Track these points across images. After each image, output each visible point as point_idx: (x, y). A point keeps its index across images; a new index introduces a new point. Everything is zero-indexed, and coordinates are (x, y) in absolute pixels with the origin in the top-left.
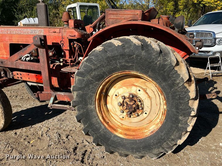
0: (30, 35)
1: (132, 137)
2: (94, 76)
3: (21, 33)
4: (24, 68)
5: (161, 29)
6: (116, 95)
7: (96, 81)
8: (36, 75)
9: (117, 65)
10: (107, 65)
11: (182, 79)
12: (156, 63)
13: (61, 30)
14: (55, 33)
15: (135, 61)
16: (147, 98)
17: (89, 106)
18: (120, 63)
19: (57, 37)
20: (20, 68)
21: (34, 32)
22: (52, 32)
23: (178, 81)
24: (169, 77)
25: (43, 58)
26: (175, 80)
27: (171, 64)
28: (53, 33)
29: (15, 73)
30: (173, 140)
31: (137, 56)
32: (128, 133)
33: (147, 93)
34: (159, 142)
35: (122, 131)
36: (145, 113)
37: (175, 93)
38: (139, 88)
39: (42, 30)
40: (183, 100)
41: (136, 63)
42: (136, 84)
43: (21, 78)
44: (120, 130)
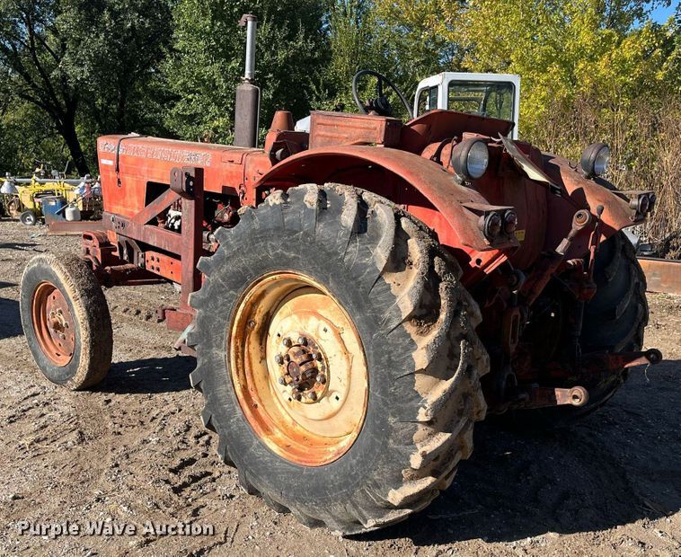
0: (186, 164)
1: (296, 457)
2: (226, 274)
6: (279, 335)
7: (231, 289)
9: (268, 252)
10: (250, 251)
11: (398, 310)
12: (342, 259)
13: (244, 157)
14: (231, 164)
15: (302, 248)
16: (339, 355)
17: (215, 350)
18: (273, 247)
19: (234, 174)
22: (227, 160)
23: (387, 315)
24: (368, 301)
26: (381, 311)
27: (374, 264)
28: (228, 163)
29: (149, 254)
30: (376, 485)
31: (306, 234)
32: (295, 445)
33: (342, 341)
34: (346, 484)
35: (283, 438)
37: (379, 345)
38: (324, 324)
40: (398, 370)
41: (304, 251)
43: (158, 270)
44: (279, 434)
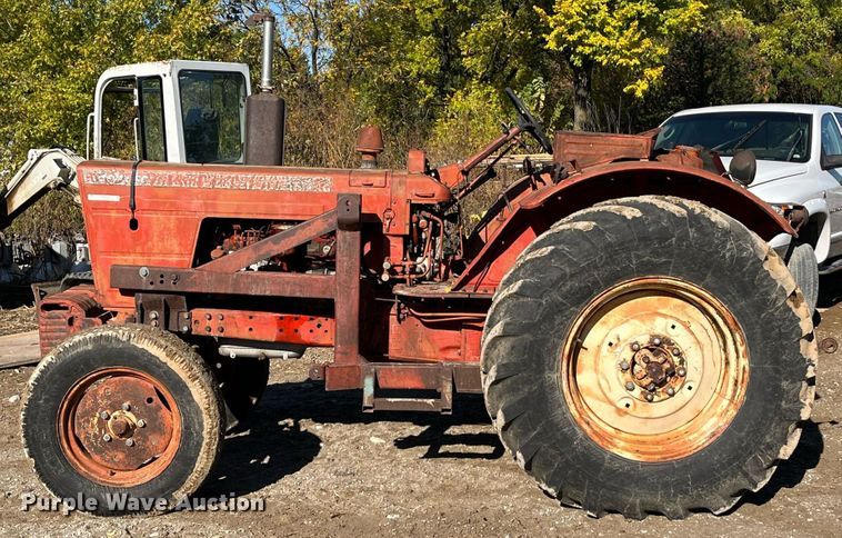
0: (285, 193)
1: (659, 457)
2: (568, 292)
3: (251, 186)
4: (268, 293)
5: (713, 182)
6: (611, 344)
7: (573, 305)
8: (281, 318)
9: (631, 261)
10: (607, 263)
11: (782, 289)
12: (724, 255)
13: (389, 179)
14: (368, 188)
15: (676, 251)
16: (693, 346)
17: (547, 374)
18: (638, 257)
19: (375, 198)
20: (250, 293)
21: (301, 185)
22: (359, 183)
23: (774, 296)
24: (754, 287)
25: (350, 258)
26: (767, 293)
27: (755, 256)
28: (365, 188)
29: (198, 313)
30: (769, 447)
31: (680, 239)
32: (643, 448)
33: (693, 334)
34: (737, 457)
35: (628, 445)
36: (686, 386)
37: (768, 323)
38: (672, 322)
39: (328, 178)
40: (787, 339)
41: (678, 255)
42: (664, 311)
43: (222, 331)
44: (622, 444)
